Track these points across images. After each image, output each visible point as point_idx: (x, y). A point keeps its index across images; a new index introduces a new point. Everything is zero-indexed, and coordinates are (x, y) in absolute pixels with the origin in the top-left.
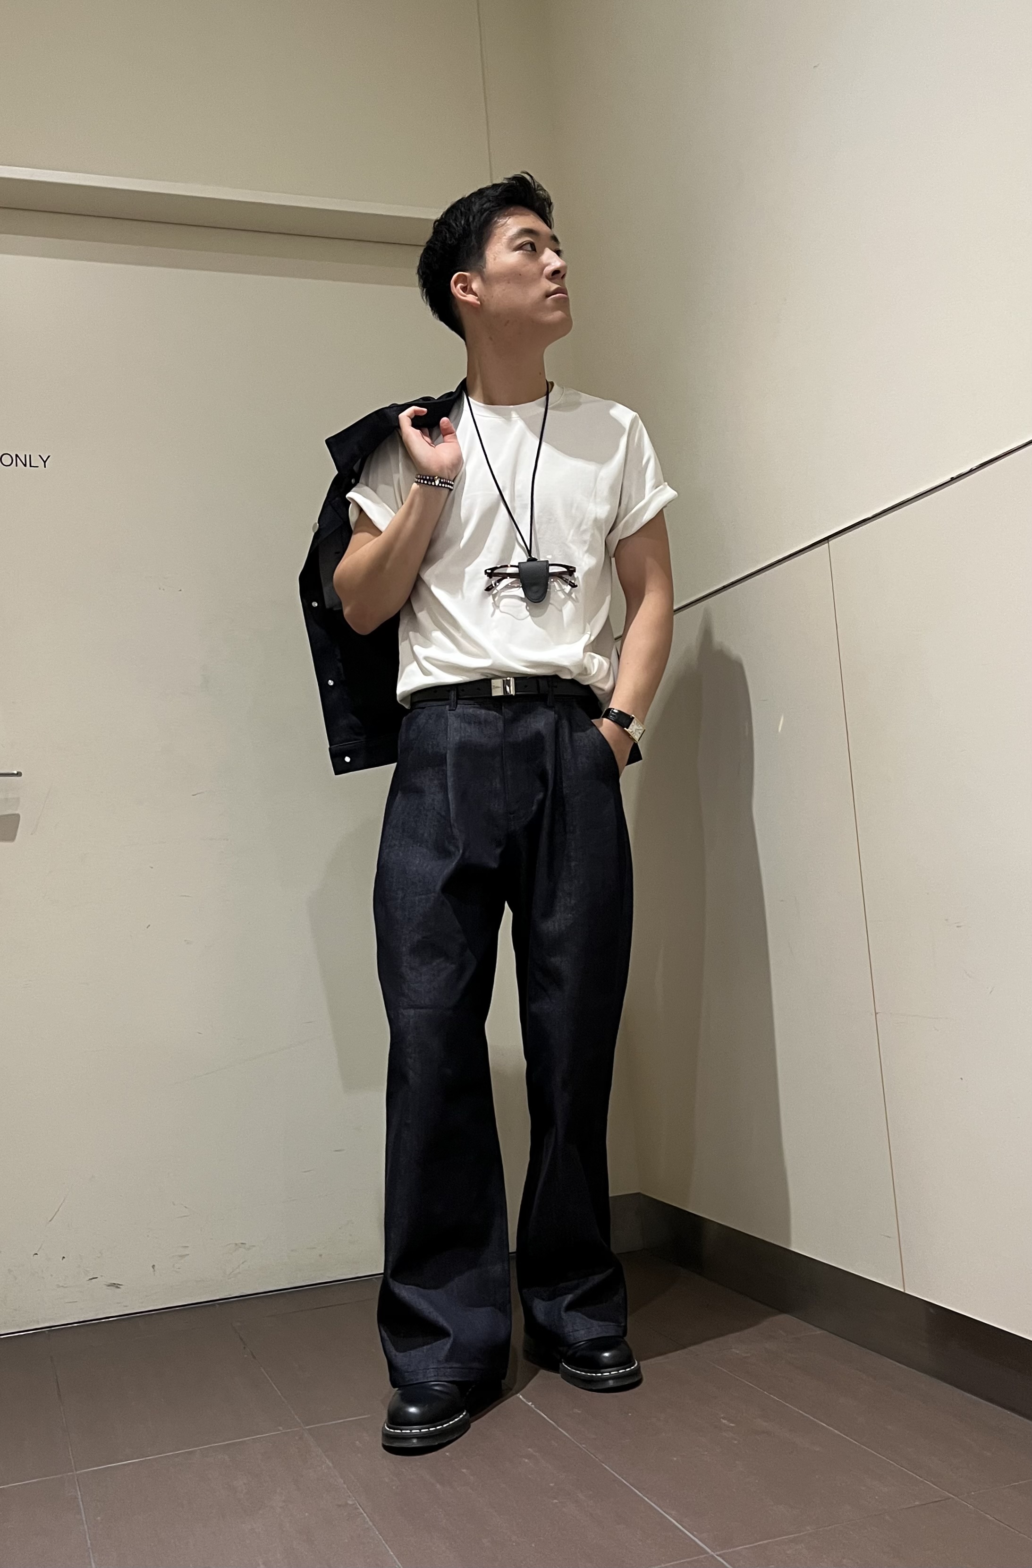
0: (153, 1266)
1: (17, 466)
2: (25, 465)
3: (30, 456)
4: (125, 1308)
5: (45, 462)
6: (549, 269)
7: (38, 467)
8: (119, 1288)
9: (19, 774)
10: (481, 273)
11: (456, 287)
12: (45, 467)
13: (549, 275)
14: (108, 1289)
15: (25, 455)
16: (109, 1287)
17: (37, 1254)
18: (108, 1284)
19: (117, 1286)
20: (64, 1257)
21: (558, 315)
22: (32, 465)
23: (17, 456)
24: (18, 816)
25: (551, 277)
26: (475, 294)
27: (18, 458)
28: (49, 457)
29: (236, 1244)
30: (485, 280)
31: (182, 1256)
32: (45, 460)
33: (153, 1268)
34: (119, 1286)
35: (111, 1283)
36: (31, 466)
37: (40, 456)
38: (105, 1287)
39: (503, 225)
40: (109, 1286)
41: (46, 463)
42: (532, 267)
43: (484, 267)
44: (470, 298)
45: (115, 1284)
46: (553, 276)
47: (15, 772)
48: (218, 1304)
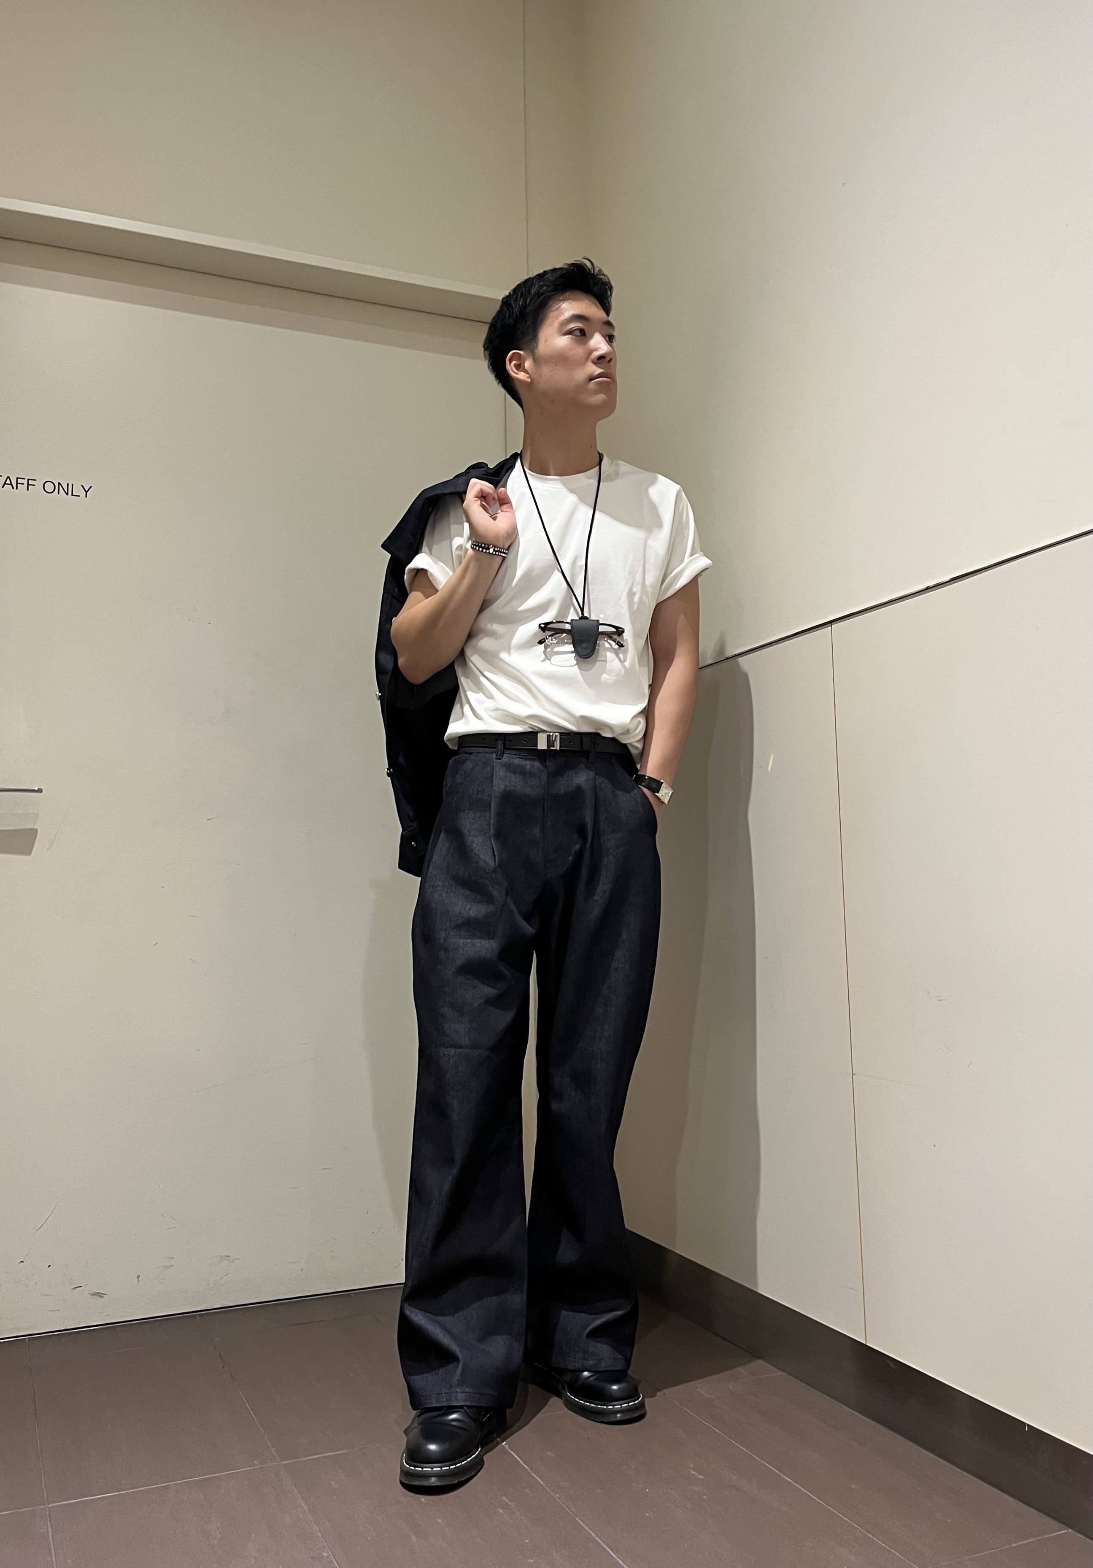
0: (138, 1277)
1: (59, 493)
2: (67, 494)
3: (72, 485)
4: (108, 1318)
5: (86, 492)
6: (596, 354)
7: (79, 496)
8: (103, 1297)
9: (40, 791)
10: (532, 352)
11: (510, 363)
12: (86, 497)
13: (594, 359)
14: (91, 1298)
15: (68, 484)
16: (92, 1296)
17: (23, 1262)
18: (91, 1293)
19: (100, 1295)
20: (50, 1266)
21: (601, 397)
22: (74, 494)
23: (59, 484)
24: (36, 831)
25: (596, 361)
26: (526, 372)
27: (60, 486)
28: (91, 487)
29: (221, 1257)
30: (536, 360)
31: (168, 1267)
32: (87, 490)
33: (138, 1278)
34: (104, 1296)
35: (95, 1293)
36: (72, 495)
37: (82, 486)
38: (89, 1296)
39: (557, 309)
40: (92, 1295)
41: (88, 493)
42: (579, 351)
43: (536, 348)
44: (522, 376)
45: (99, 1293)
46: (599, 361)
47: (36, 789)
48: (199, 1315)
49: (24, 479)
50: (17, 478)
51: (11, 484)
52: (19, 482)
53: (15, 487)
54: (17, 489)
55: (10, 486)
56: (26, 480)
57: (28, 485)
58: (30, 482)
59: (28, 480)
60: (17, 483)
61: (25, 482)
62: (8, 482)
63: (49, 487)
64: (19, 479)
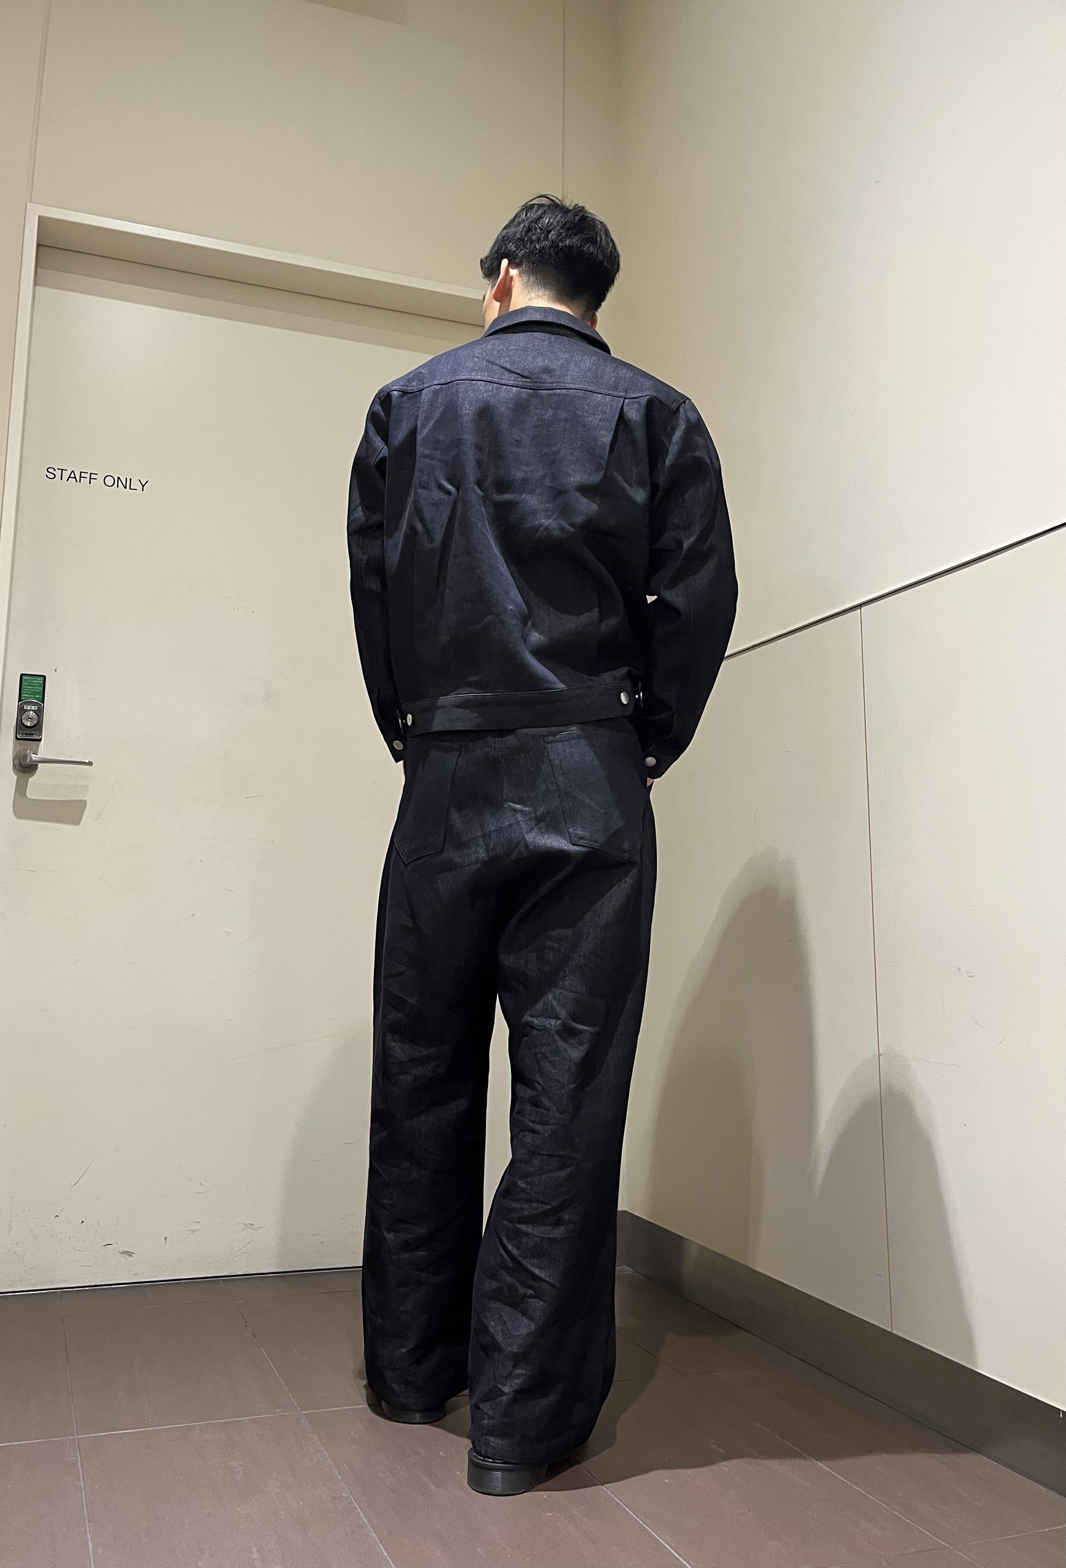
0: (166, 1238)
1: (118, 487)
2: (125, 488)
3: (131, 479)
4: (136, 1276)
5: (143, 486)
7: (137, 490)
8: (132, 1256)
9: (90, 764)
12: (143, 490)
14: (122, 1256)
15: (126, 479)
16: (122, 1255)
17: (58, 1216)
18: (121, 1251)
19: (129, 1254)
20: (83, 1222)
22: (131, 488)
23: (119, 478)
24: (86, 801)
27: (119, 480)
28: (147, 481)
29: (245, 1225)
31: (193, 1231)
32: (143, 484)
33: (165, 1240)
35: (124, 1251)
36: (130, 489)
37: (139, 480)
38: (118, 1254)
40: (122, 1253)
41: (145, 487)
45: (128, 1252)
47: (87, 761)
48: (223, 1280)
49: (87, 473)
50: (81, 472)
51: (75, 478)
52: (82, 476)
53: (78, 480)
54: (80, 482)
55: (75, 479)
56: (89, 474)
57: (91, 478)
58: (93, 476)
59: (91, 474)
60: (81, 477)
61: (88, 476)
62: (72, 475)
63: (109, 481)
64: (82, 473)
